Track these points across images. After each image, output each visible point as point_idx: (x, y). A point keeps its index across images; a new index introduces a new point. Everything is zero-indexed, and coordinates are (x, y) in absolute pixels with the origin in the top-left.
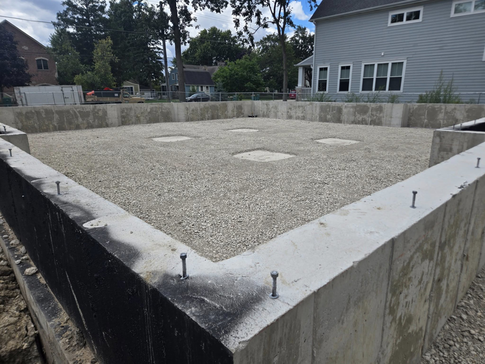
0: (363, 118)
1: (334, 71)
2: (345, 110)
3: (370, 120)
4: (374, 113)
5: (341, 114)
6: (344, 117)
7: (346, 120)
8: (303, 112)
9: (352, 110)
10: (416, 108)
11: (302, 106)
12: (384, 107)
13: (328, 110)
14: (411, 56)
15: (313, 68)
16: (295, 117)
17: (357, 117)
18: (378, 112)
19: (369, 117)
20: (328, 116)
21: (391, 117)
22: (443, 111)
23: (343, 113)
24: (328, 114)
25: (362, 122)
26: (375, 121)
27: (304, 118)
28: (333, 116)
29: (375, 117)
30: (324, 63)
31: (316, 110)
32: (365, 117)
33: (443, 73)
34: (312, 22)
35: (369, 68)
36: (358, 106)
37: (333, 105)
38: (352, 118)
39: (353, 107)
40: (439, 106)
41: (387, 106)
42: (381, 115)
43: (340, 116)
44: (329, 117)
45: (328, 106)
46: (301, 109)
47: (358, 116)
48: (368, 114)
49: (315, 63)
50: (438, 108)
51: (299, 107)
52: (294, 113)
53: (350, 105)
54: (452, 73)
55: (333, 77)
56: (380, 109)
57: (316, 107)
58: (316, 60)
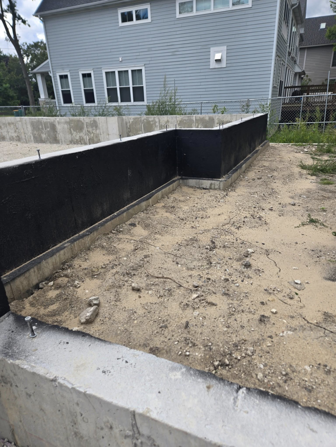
0: (80, 137)
1: (75, 79)
2: (59, 127)
3: (88, 139)
4: (90, 129)
5: (56, 131)
6: (60, 136)
7: (63, 139)
8: (15, 131)
9: (66, 126)
10: (132, 122)
11: (13, 123)
12: (98, 121)
13: (41, 127)
14: (148, 63)
15: (51, 75)
16: (8, 137)
17: (74, 135)
18: (94, 128)
19: (86, 134)
20: (42, 135)
21: (108, 135)
22: (157, 124)
23: (58, 130)
24: (42, 133)
25: (80, 141)
26: (93, 140)
27: (19, 139)
28: (49, 136)
29: (92, 135)
30: (63, 69)
31: (27, 128)
32: (82, 134)
33: (167, 80)
34: (37, 16)
35: (110, 74)
36: (71, 121)
37: (45, 121)
38: (69, 137)
39: (66, 122)
40: (153, 119)
41: (101, 120)
42: (98, 131)
43: (55, 135)
44: (44, 136)
45: (39, 122)
46: (12, 126)
47: (74, 133)
48: (84, 131)
49: (52, 69)
50: (152, 121)
51: (9, 124)
52: (6, 133)
53: (63, 120)
54: (173, 79)
55: (76, 87)
56: (95, 125)
57: (26, 123)
58: (53, 65)
